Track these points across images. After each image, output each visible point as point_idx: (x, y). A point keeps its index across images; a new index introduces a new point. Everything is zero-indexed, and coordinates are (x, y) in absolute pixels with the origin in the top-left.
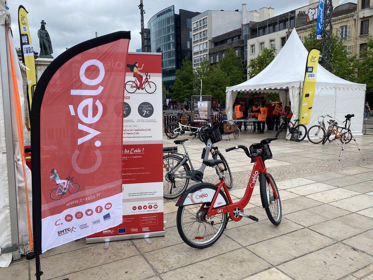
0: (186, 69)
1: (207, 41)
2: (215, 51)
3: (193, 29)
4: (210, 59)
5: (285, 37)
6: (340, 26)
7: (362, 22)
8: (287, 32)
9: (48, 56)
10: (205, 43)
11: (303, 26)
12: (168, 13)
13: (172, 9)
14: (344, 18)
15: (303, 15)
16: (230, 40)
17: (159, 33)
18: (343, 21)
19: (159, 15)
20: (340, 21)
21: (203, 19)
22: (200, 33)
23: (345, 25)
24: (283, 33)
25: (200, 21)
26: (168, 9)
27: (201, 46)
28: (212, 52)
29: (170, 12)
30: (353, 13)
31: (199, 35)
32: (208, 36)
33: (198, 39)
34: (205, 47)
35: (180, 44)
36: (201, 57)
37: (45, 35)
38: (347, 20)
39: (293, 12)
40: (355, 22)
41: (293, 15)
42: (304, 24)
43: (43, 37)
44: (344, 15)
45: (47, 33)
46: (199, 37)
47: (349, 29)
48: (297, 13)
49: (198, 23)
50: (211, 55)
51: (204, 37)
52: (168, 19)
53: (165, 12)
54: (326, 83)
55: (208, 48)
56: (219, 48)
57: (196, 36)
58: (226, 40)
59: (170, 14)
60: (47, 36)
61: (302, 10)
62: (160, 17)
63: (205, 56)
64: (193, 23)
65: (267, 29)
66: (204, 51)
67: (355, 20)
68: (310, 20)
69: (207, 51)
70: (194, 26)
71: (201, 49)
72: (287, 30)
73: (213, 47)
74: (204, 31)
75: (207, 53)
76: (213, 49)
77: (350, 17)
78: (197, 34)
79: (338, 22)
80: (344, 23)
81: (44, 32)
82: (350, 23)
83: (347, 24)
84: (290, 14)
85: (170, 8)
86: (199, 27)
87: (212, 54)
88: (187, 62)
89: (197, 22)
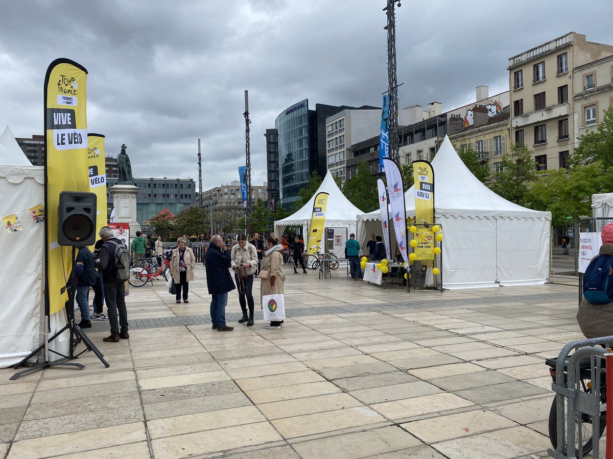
0: (312, 187)
1: (344, 149)
2: (354, 164)
3: (327, 134)
4: (348, 174)
5: (434, 148)
6: (493, 136)
7: (517, 133)
8: (436, 142)
9: (126, 182)
10: (342, 153)
11: (457, 133)
12: (300, 110)
13: (306, 104)
14: (497, 127)
15: (456, 119)
16: (373, 148)
17: (288, 137)
18: (496, 130)
19: (288, 112)
20: (494, 130)
21: (340, 121)
22: (336, 139)
23: (499, 135)
24: (431, 142)
25: (336, 123)
26: (299, 104)
27: (338, 156)
28: (350, 165)
29: (303, 108)
30: (506, 121)
31: (334, 141)
32: (345, 143)
33: (334, 147)
34: (342, 158)
35: (316, 151)
36: (337, 171)
37: (124, 160)
38: (500, 128)
39: (444, 115)
40: (509, 132)
41: (443, 119)
42: (459, 131)
43: (123, 162)
44: (496, 124)
45: (128, 157)
46: (334, 144)
47: (504, 140)
48: (449, 116)
49: (334, 126)
50: (349, 168)
51: (341, 145)
52: (300, 118)
53: (295, 108)
54: (337, 220)
55: (345, 159)
56: (358, 159)
57: (331, 142)
58: (369, 149)
59: (303, 111)
60: (127, 161)
61: (456, 113)
62: (290, 114)
63: (342, 170)
64: (327, 125)
65: (415, 136)
66: (341, 163)
67: (509, 129)
68: (470, 124)
69: (344, 163)
70: (329, 129)
71: (338, 160)
72: (435, 139)
73: (353, 157)
74: (340, 137)
75: (344, 165)
76: (351, 160)
77: (503, 126)
78: (332, 140)
79: (491, 131)
80: (497, 133)
81: (124, 156)
82: (505, 133)
83: (501, 134)
84: (438, 118)
85: (302, 103)
86: (334, 131)
87: (351, 166)
88: (316, 178)
89: (332, 125)
